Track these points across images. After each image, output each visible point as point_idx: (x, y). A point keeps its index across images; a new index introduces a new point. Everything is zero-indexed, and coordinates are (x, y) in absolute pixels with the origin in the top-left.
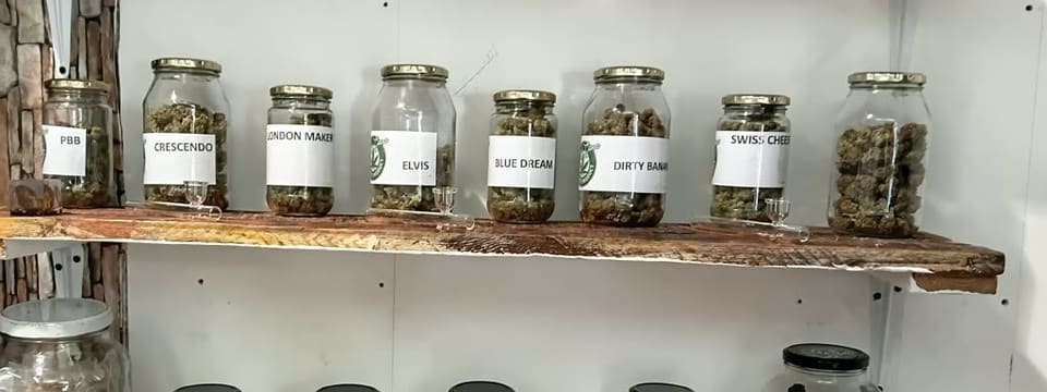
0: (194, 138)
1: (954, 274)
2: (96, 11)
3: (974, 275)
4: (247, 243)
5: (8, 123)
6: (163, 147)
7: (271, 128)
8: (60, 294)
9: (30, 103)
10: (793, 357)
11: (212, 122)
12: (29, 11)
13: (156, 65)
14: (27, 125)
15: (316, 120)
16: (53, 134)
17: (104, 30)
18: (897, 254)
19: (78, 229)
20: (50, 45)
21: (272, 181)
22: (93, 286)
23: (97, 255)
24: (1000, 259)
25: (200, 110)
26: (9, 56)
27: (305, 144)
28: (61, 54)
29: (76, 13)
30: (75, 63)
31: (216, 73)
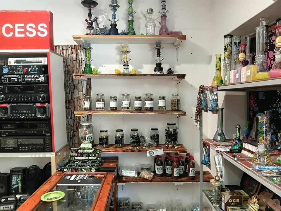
0: (102, 102)
1: (181, 114)
2: (89, 88)
3: (183, 114)
4: (110, 113)
5: (78, 101)
6: (99, 103)
7: (110, 101)
8: (84, 121)
9: (80, 99)
10: (168, 124)
11: (103, 101)
12: (80, 88)
13: (97, 94)
14: (80, 101)
15: (115, 100)
16: (86, 102)
17: (90, 90)
18: (175, 112)
19: (86, 113)
20: (83, 92)
21: (110, 107)
22: (88, 119)
23: (88, 116)
24: (185, 112)
25: (102, 99)
26: (78, 93)
27: (114, 102)
28: (84, 93)
29: (86, 88)
30: (86, 94)
31: (104, 95)
